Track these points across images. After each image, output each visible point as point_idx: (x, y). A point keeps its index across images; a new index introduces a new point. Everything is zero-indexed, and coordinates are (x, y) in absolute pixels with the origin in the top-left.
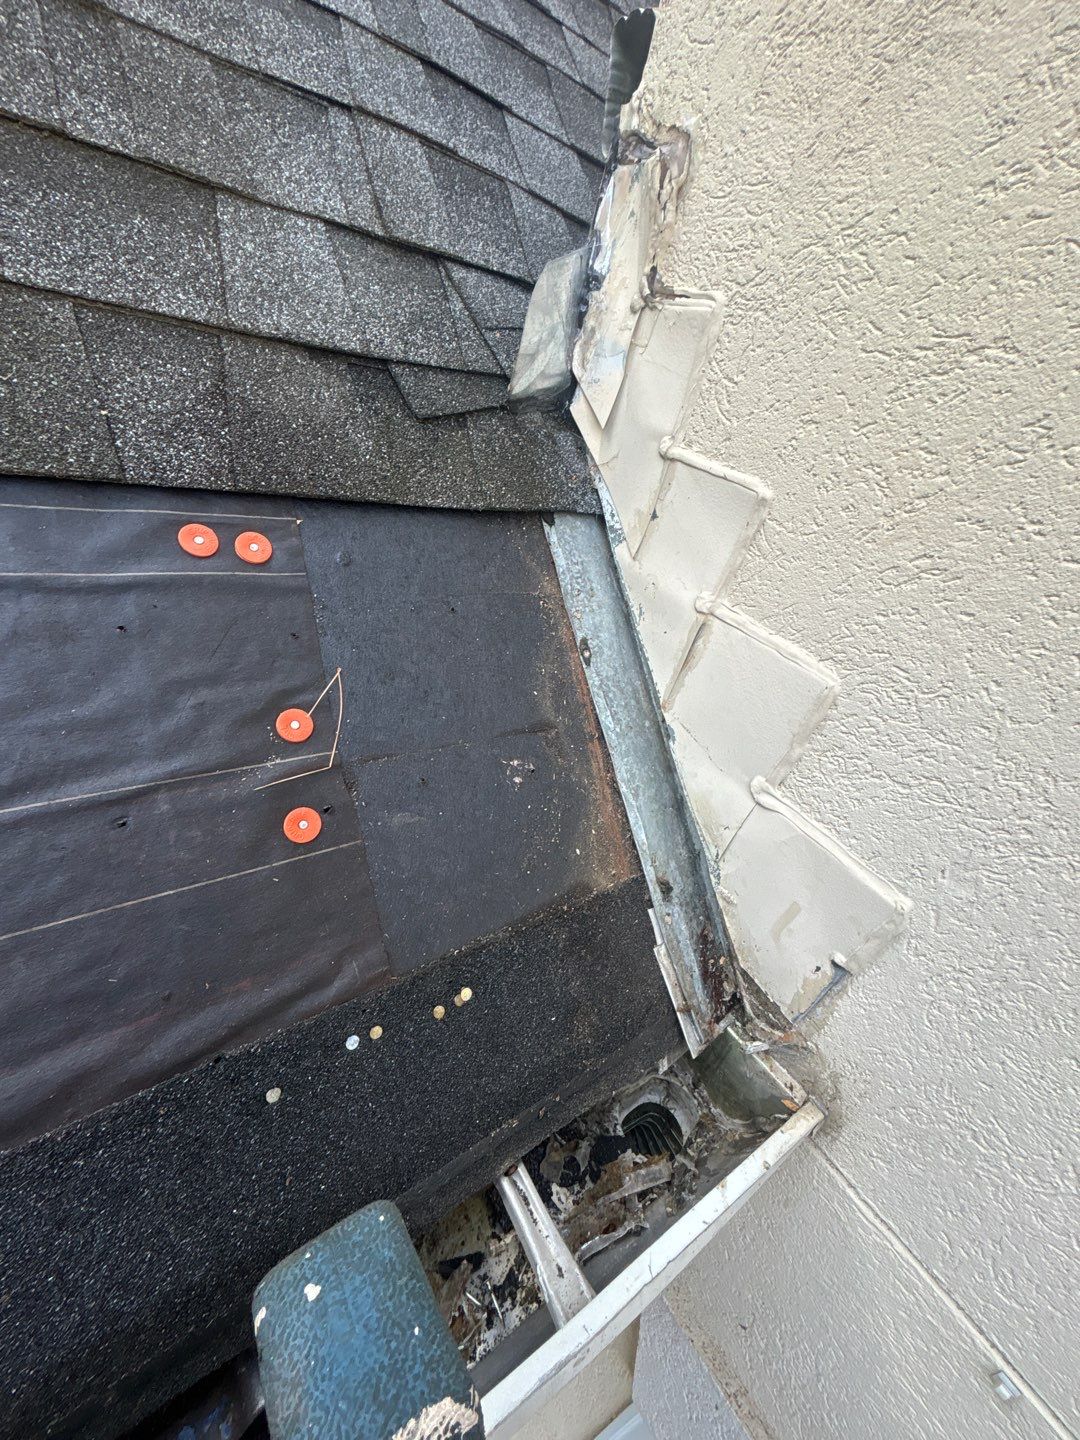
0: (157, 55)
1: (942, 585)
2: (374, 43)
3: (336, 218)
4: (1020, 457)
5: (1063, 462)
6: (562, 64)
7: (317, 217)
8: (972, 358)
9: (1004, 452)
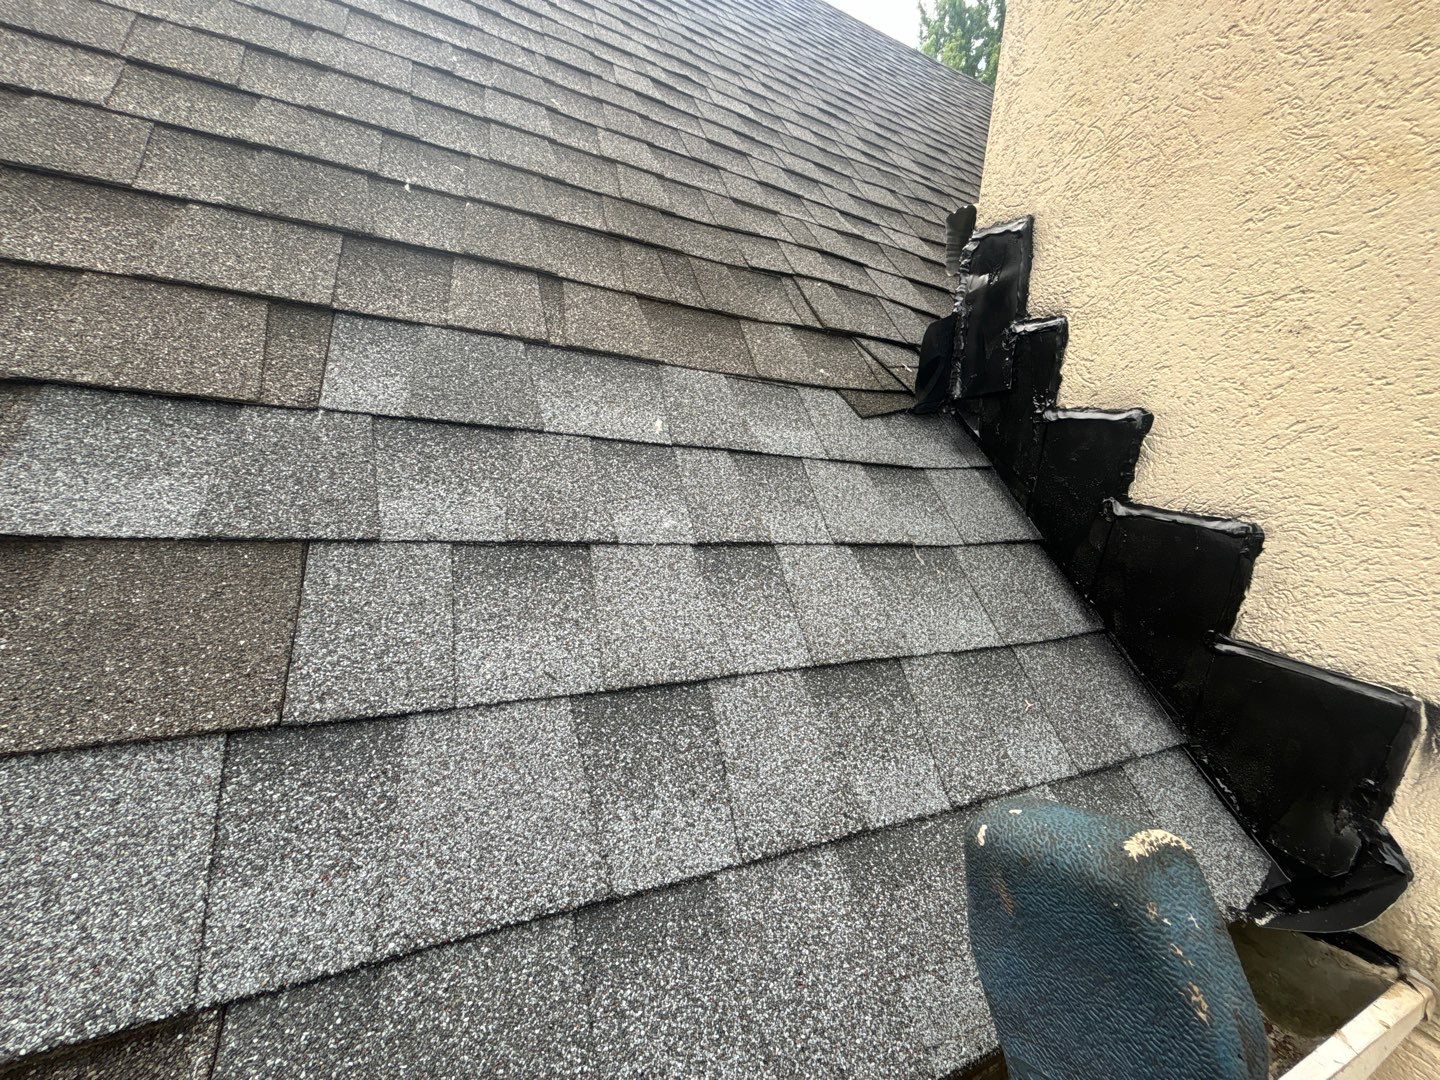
1: (1323, 437)
2: (795, 248)
3: (796, 323)
4: (1347, 345)
5: (1382, 339)
6: (886, 242)
7: (787, 324)
8: (1279, 303)
9: (1332, 346)
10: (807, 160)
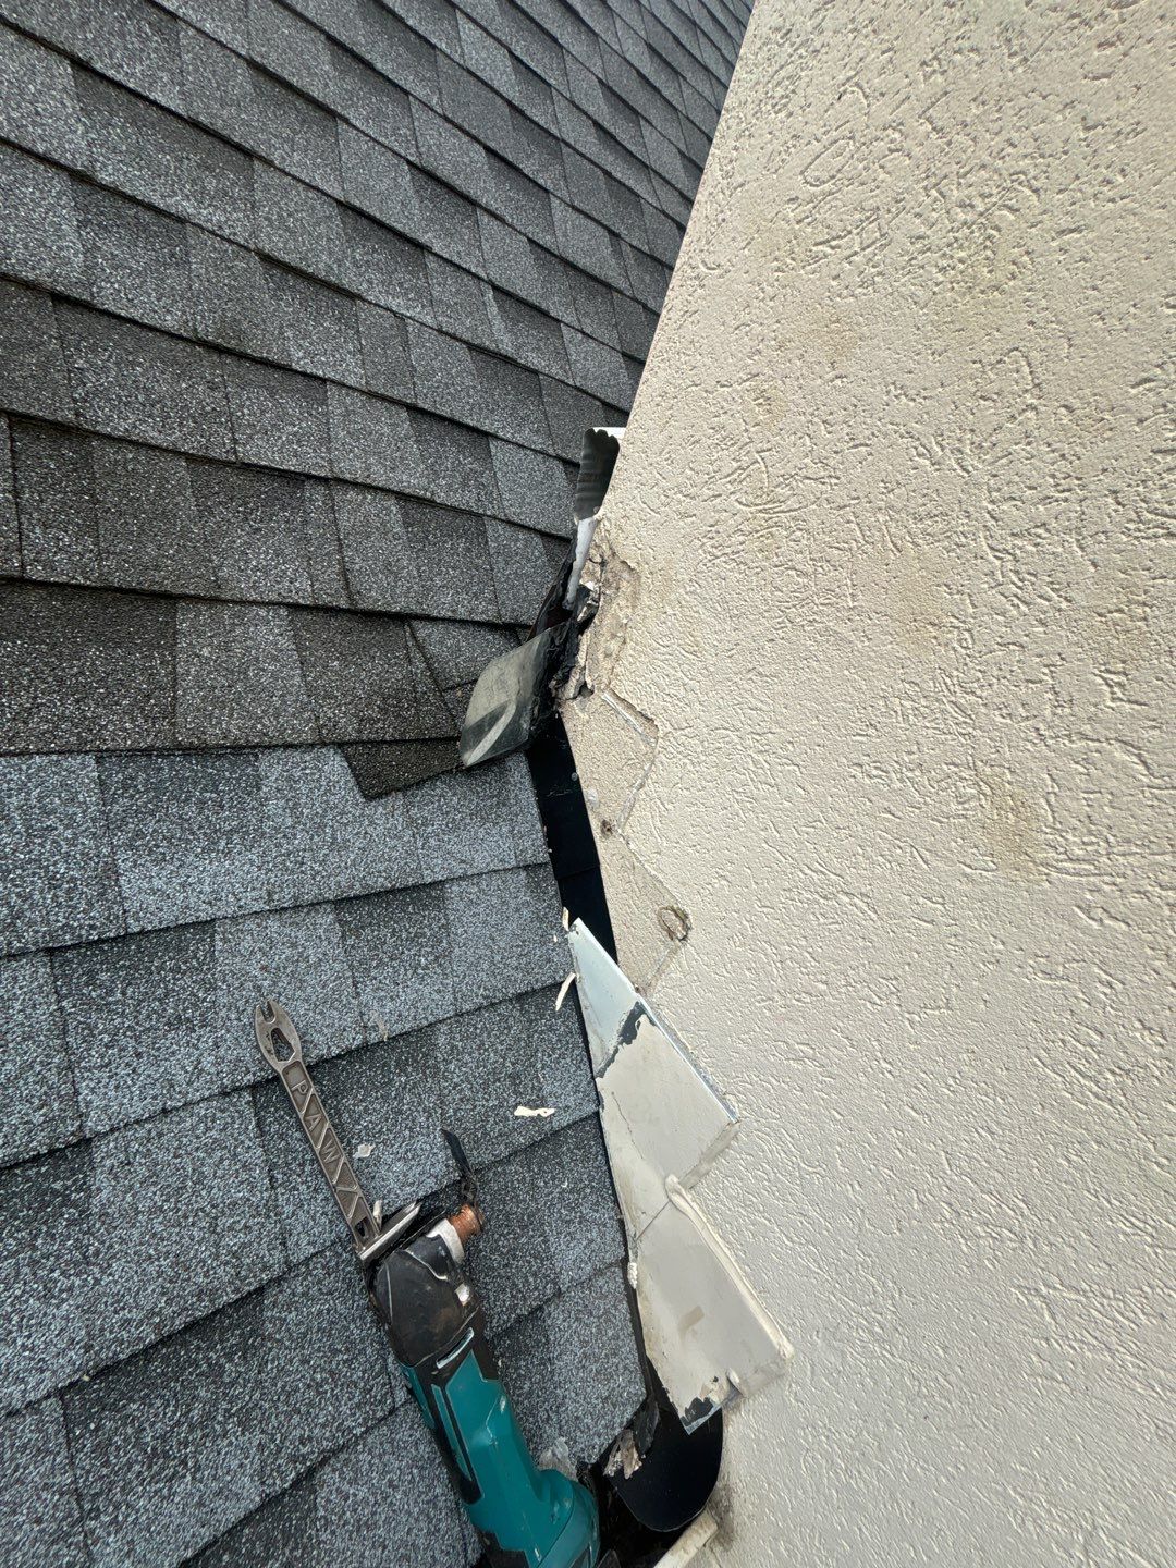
0: (130, 467)
2: (359, 403)
3: (300, 601)
6: (556, 369)
7: (279, 604)
8: (845, 899)
9: (867, 990)
10: (475, 139)
